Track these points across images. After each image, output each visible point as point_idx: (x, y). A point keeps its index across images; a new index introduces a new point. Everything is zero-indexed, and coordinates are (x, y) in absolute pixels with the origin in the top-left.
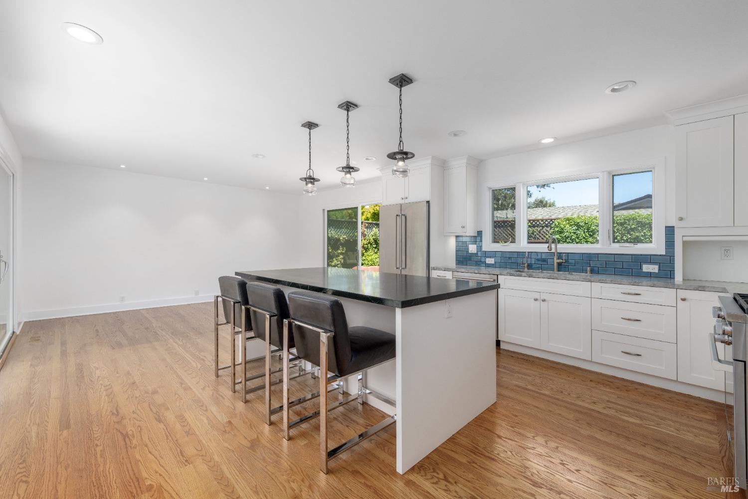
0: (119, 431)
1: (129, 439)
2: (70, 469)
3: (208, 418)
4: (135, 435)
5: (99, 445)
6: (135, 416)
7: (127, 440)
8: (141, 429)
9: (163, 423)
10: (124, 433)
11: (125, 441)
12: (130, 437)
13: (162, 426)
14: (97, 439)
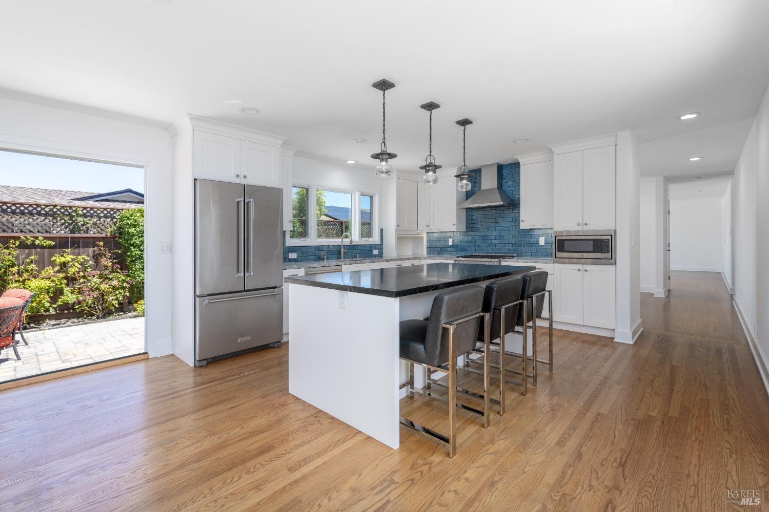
0: (623, 476)
1: (620, 460)
2: (686, 472)
3: (547, 424)
4: (613, 460)
5: (651, 476)
6: (594, 483)
7: (623, 461)
8: (603, 461)
9: (580, 451)
10: (621, 469)
11: (626, 462)
12: (619, 461)
13: (584, 449)
14: (650, 484)
